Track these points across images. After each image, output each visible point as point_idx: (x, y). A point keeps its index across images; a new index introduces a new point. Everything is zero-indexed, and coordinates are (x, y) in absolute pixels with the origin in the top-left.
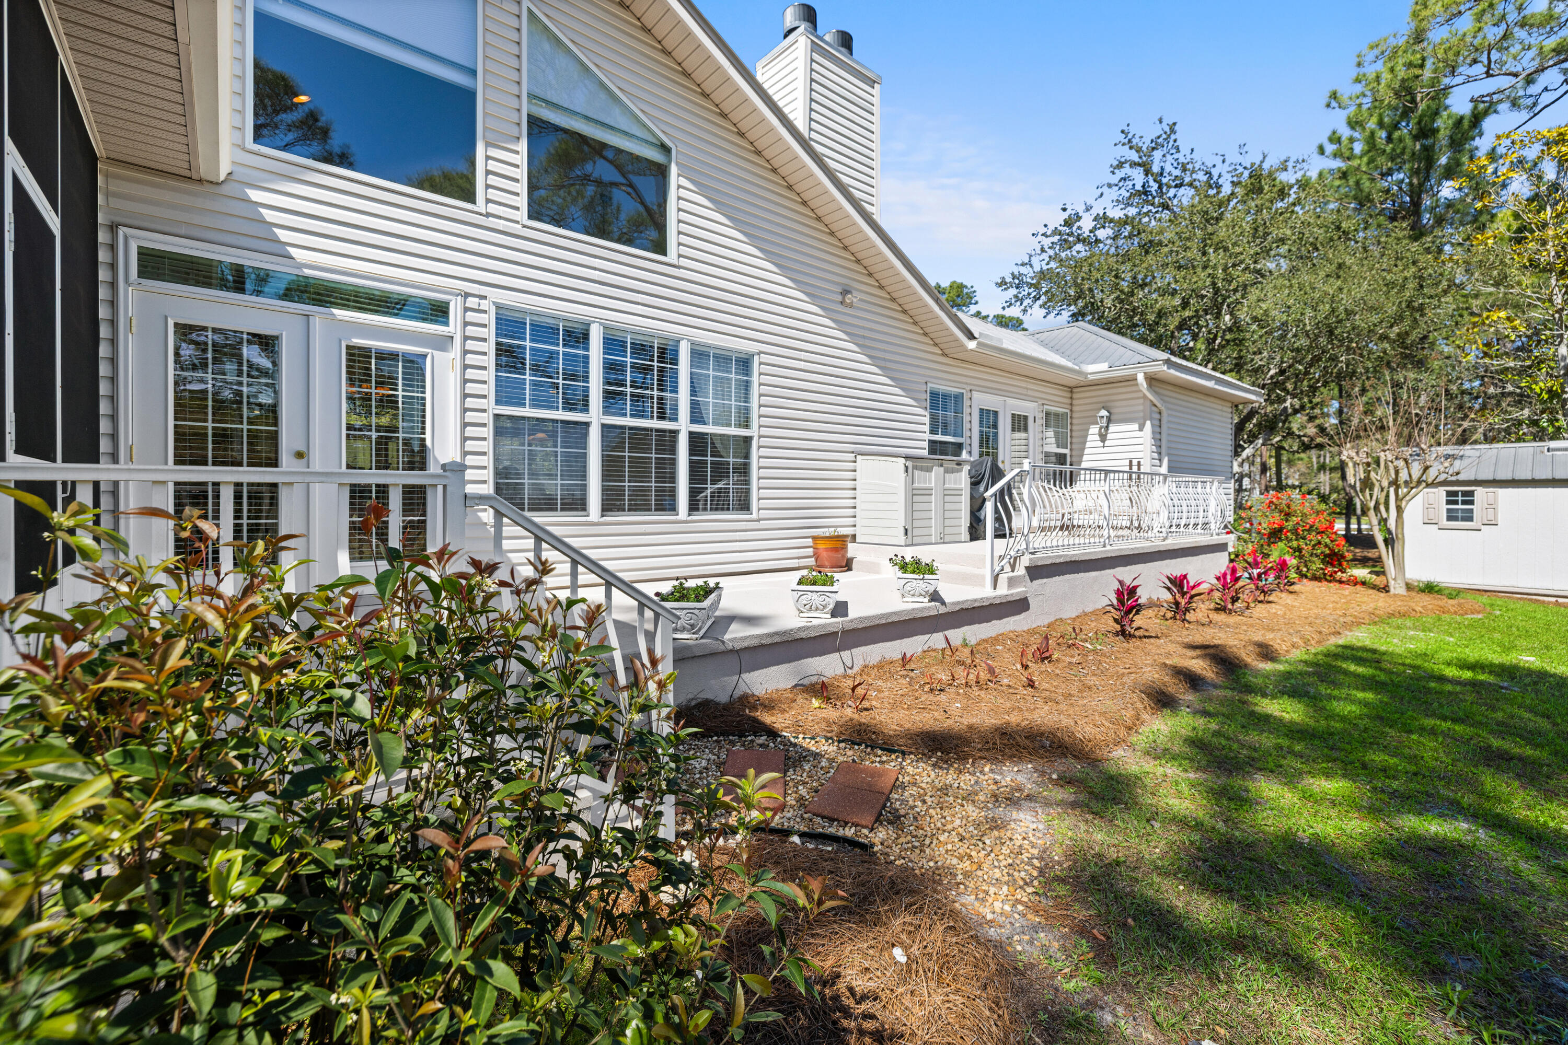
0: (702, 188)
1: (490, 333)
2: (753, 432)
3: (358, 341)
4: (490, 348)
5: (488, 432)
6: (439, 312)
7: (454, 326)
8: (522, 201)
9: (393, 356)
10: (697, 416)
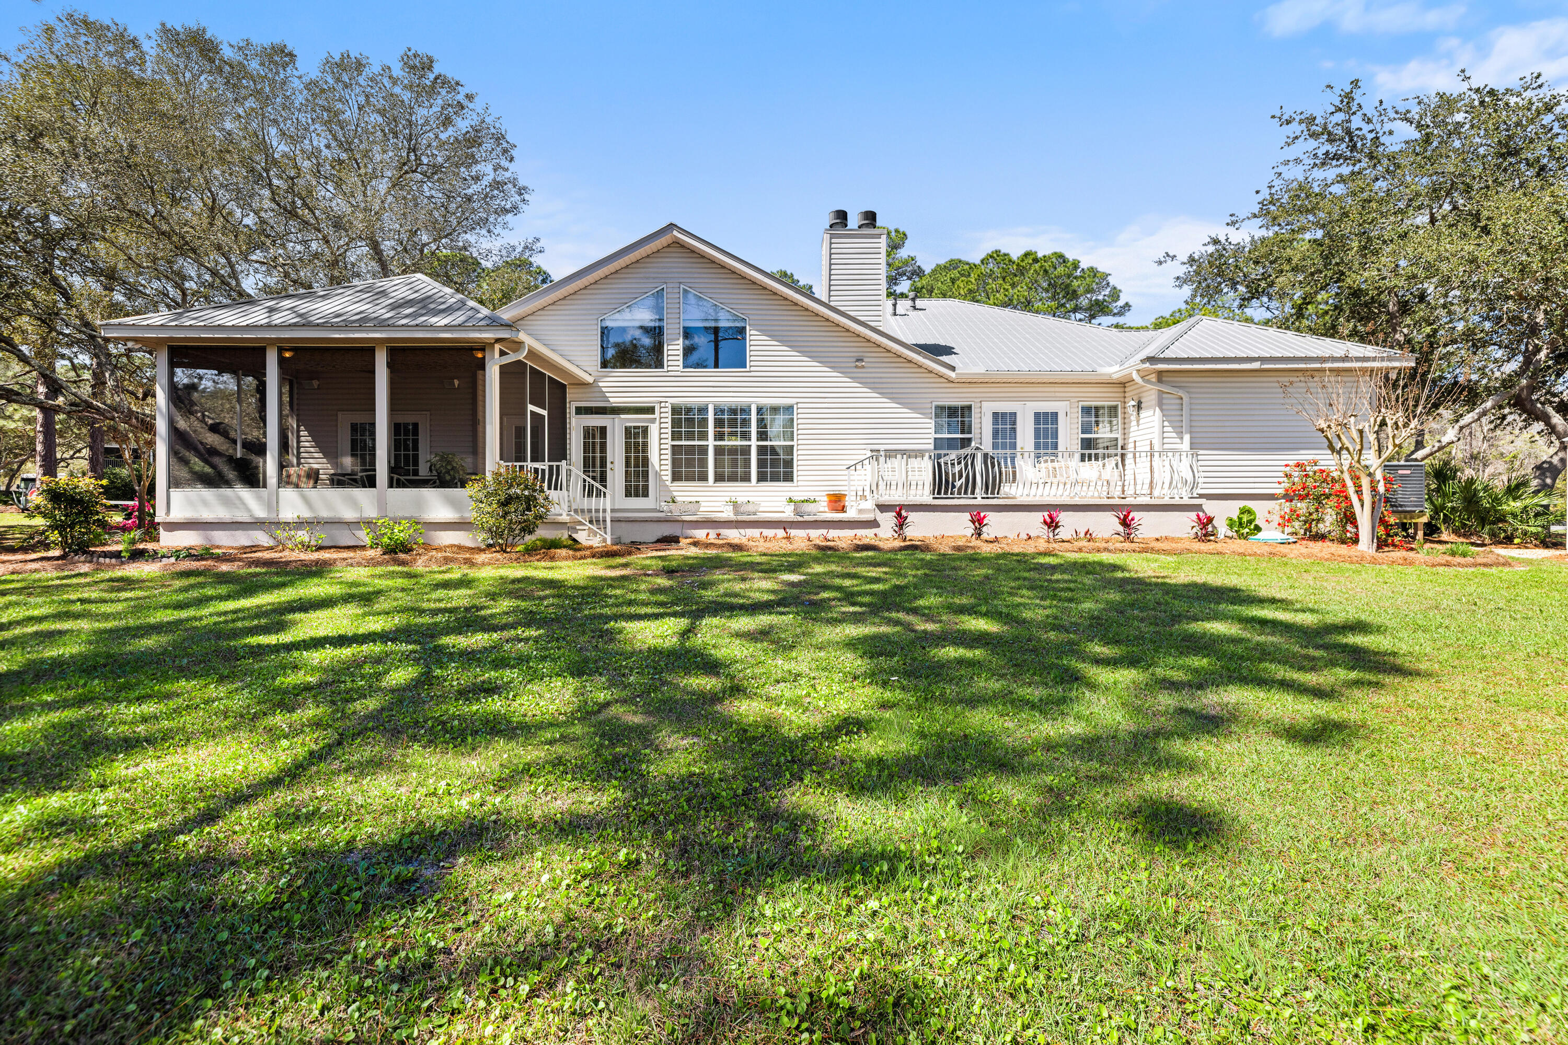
0: (764, 332)
1: (669, 415)
2: (794, 443)
3: (628, 424)
4: (669, 420)
5: (669, 452)
6: (651, 410)
7: (657, 415)
8: (681, 363)
9: (638, 427)
10: (762, 436)
